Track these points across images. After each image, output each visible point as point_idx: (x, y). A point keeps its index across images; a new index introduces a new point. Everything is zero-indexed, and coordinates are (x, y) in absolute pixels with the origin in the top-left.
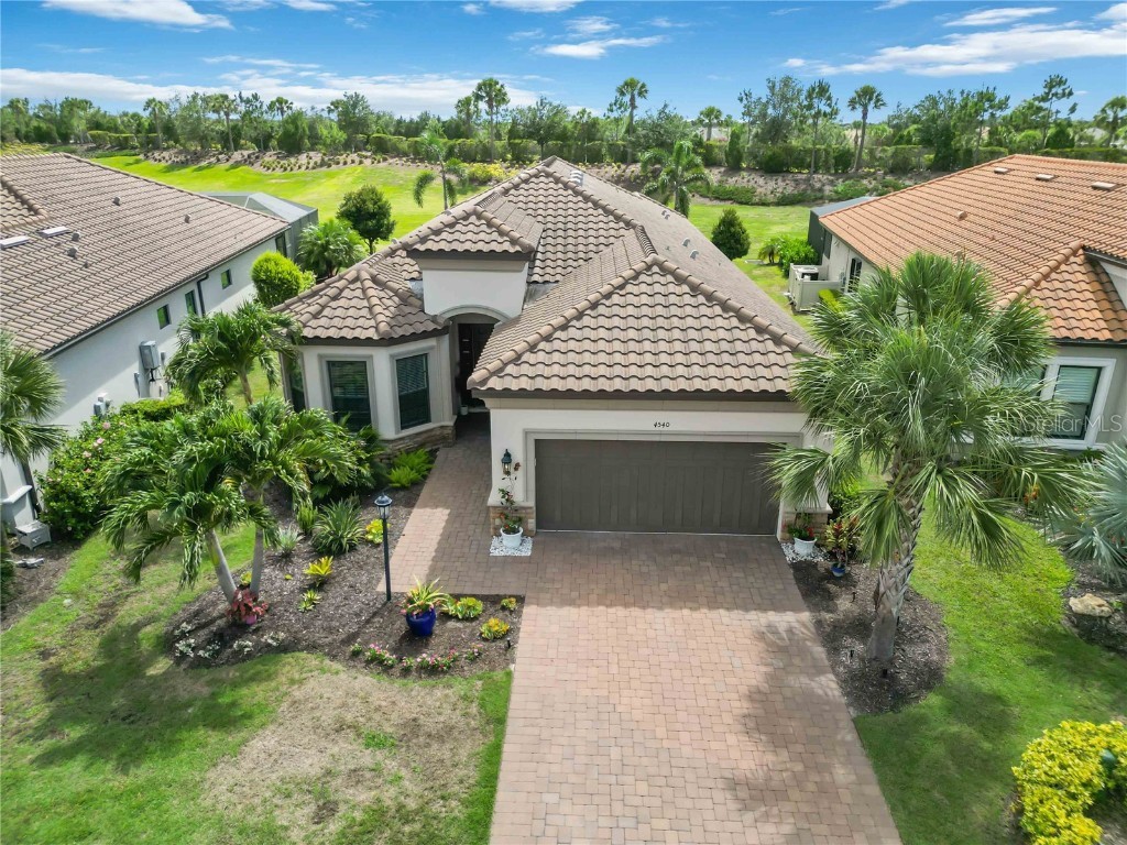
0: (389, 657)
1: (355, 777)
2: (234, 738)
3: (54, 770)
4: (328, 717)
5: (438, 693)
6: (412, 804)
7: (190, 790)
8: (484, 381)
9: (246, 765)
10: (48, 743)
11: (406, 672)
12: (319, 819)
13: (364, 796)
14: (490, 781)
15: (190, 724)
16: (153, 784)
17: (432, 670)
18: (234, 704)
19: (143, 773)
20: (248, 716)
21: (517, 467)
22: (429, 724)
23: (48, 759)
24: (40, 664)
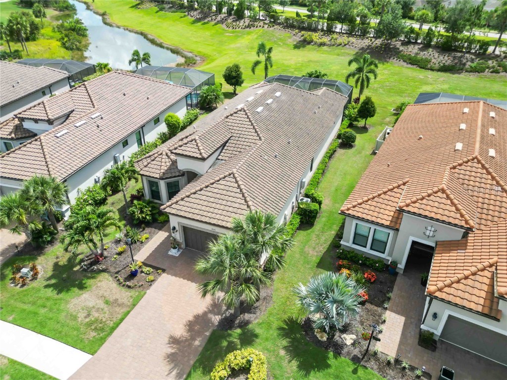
0: (122, 280)
1: (98, 310)
2: (81, 292)
3: (46, 289)
4: (101, 293)
5: (127, 293)
6: (104, 320)
7: (67, 302)
8: (165, 209)
9: (80, 300)
10: (48, 282)
11: (124, 285)
12: (86, 317)
13: (96, 315)
14: (122, 320)
15: (74, 286)
16: (61, 299)
17: (129, 287)
18: (85, 283)
19: (61, 296)
20: (86, 288)
21: (177, 231)
22: (120, 301)
23: (47, 286)
24: (55, 260)
